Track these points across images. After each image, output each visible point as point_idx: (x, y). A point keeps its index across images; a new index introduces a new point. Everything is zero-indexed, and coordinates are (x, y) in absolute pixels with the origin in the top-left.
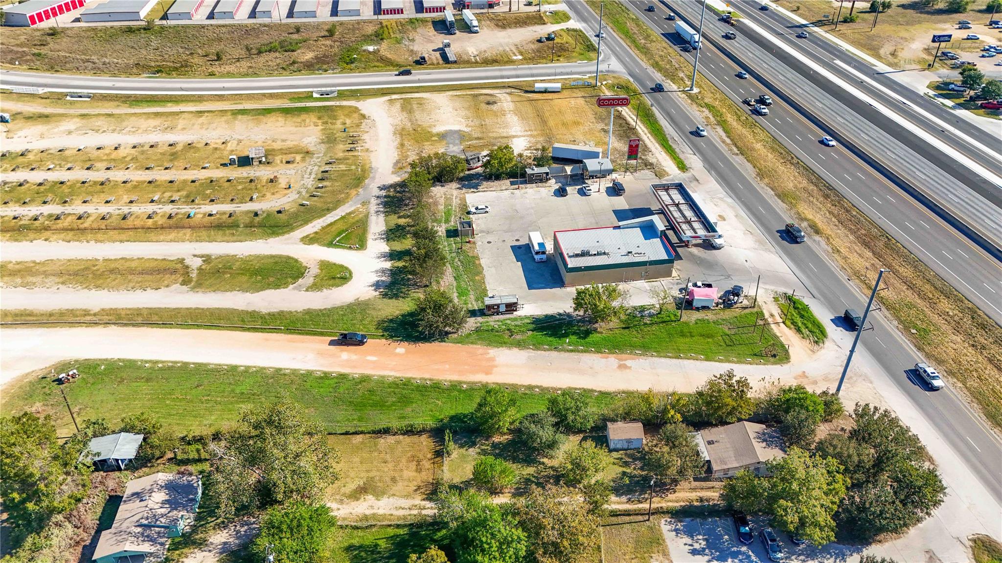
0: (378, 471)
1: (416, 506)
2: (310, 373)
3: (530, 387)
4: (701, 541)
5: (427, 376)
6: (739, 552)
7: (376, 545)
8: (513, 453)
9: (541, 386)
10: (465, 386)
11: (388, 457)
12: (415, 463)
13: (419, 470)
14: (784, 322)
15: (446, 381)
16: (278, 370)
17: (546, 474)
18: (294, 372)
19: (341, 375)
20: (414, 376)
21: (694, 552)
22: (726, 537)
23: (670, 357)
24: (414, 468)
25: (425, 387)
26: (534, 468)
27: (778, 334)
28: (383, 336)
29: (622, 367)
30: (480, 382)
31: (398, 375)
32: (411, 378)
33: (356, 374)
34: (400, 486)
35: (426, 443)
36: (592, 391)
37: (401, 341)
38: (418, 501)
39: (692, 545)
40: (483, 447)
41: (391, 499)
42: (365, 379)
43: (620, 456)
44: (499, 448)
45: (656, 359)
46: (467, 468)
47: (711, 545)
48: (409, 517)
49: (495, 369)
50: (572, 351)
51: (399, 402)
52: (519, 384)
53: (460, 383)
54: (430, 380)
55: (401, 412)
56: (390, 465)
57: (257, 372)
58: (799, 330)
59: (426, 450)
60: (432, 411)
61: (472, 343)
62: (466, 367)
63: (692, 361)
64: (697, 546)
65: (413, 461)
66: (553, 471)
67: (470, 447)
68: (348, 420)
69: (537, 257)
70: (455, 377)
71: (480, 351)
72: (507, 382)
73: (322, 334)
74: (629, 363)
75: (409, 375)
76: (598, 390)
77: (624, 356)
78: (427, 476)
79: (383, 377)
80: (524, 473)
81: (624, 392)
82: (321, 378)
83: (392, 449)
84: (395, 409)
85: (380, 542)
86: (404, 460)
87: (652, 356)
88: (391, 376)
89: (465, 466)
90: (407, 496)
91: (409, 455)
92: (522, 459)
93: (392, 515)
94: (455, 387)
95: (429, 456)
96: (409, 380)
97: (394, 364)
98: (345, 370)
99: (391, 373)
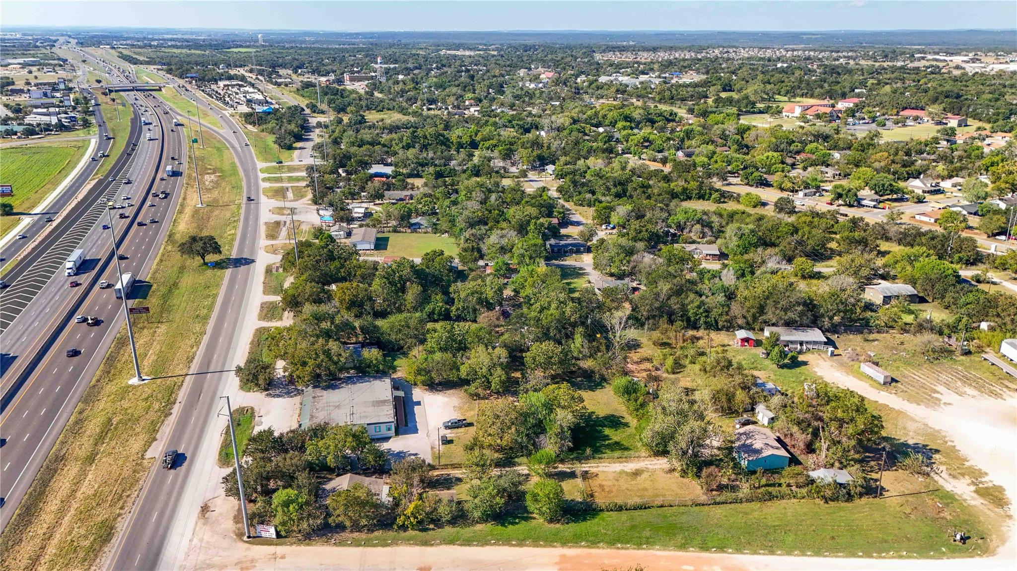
0: (630, 484)
1: (595, 468)
2: (739, 551)
9: (510, 546)
10: (583, 543)
11: (627, 492)
13: (601, 486)
15: (603, 548)
16: (772, 553)
18: (755, 553)
19: (707, 551)
20: (635, 551)
24: (605, 487)
25: (622, 542)
30: (570, 547)
31: (651, 551)
32: (638, 549)
33: (694, 552)
34: (611, 477)
36: (461, 545)
38: (595, 470)
42: (683, 547)
49: (557, 560)
52: (531, 548)
53: (588, 547)
54: (618, 548)
55: (633, 523)
56: (622, 487)
57: (792, 552)
62: (587, 561)
70: (594, 551)
76: (456, 546)
79: (665, 550)
81: (432, 545)
88: (658, 550)
89: (568, 489)
90: (603, 472)
91: (611, 493)
93: (610, 463)
94: (593, 544)
95: (596, 493)
97: (662, 563)
98: (706, 555)
99: (658, 553)
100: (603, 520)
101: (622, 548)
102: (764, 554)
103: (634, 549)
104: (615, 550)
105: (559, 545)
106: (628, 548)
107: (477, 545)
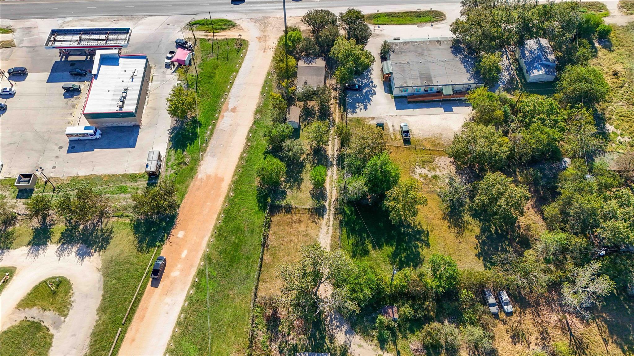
0: (297, 245)
1: (327, 223)
2: (190, 298)
3: (241, 158)
4: (359, 105)
5: (215, 216)
6: (366, 93)
7: (352, 244)
8: (295, 173)
9: (242, 153)
10: (232, 194)
11: (286, 240)
12: (294, 224)
13: (300, 222)
14: (214, 33)
15: (223, 205)
16: (179, 324)
17: (311, 159)
18: (183, 310)
19: (198, 274)
20: (213, 224)
21: (366, 108)
22: (358, 95)
23: (231, 87)
24: (298, 225)
25: (226, 218)
26: (307, 164)
27: (224, 38)
28: (159, 247)
29: (234, 110)
30: (230, 185)
31: (209, 235)
32: (214, 227)
33: (199, 264)
34: (312, 232)
35: (277, 218)
36: (251, 128)
37: (169, 234)
38: (323, 222)
39: (361, 109)
40: (287, 187)
41: (321, 236)
42: (208, 258)
43: (303, 125)
44: (290, 179)
45: (230, 94)
46: (302, 196)
47: (362, 102)
48: (335, 227)
50: (212, 133)
51: (236, 234)
52: (237, 164)
53: (227, 196)
54: (220, 214)
55: (246, 233)
56: (294, 238)
57: (175, 342)
58: (223, 29)
59: (284, 218)
60: (250, 214)
61: (186, 188)
62: (212, 192)
63: (236, 79)
64: (362, 107)
65: (291, 225)
66: (310, 155)
67: (286, 194)
68: (247, 267)
69: (98, 136)
70: (222, 199)
71: (197, 183)
72: (233, 171)
73: (141, 294)
74: (231, 106)
75: (211, 228)
76: (251, 125)
77: (224, 108)
78: (305, 218)
79: (208, 245)
80: (310, 169)
81: (256, 114)
82: (197, 289)
83: (279, 237)
84: (243, 236)
85: (351, 242)
86: (291, 230)
87: (227, 95)
88: (209, 240)
89: (300, 197)
90: (319, 228)
91: (287, 227)
92: (299, 169)
93: (332, 236)
94: (230, 200)
95: (289, 216)
96: (215, 227)
97: (195, 238)
98: (194, 272)
99: (206, 239)
100: (256, 213)
101: (219, 217)
102: (179, 316)
103: (216, 224)
104: (218, 211)
105: (234, 179)
106: (217, 219)
107: (248, 136)
